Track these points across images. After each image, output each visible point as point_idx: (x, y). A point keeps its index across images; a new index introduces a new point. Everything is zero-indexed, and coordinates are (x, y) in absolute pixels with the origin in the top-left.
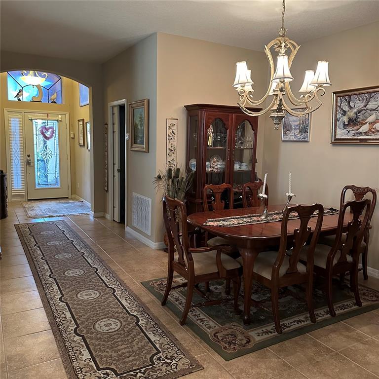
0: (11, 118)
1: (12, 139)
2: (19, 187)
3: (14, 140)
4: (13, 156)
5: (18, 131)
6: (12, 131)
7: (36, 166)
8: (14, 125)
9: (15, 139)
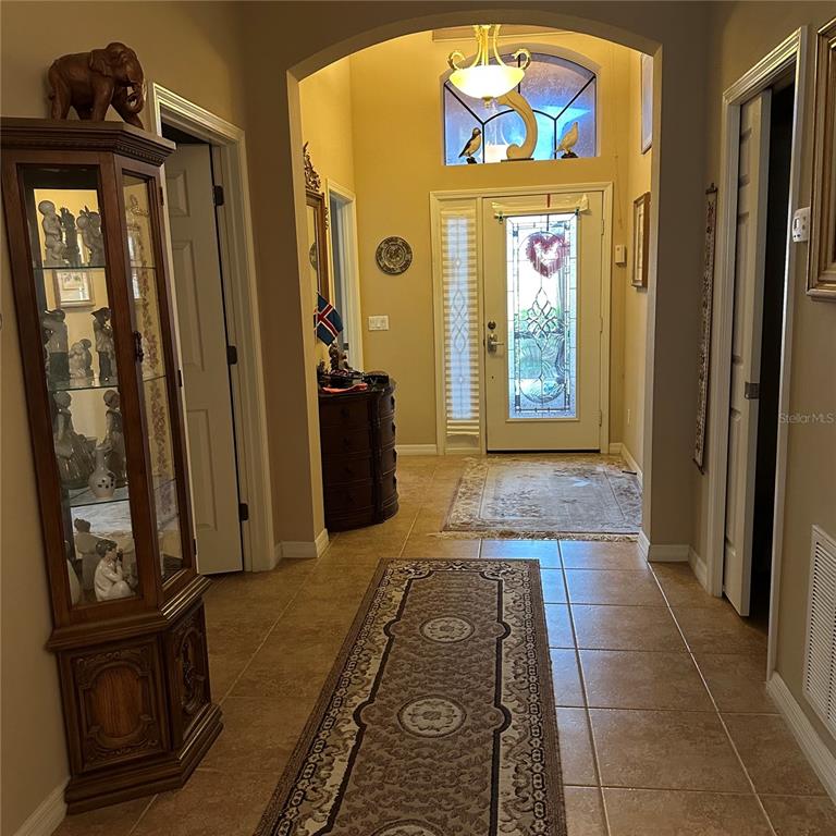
0: (446, 218)
1: (450, 279)
2: (465, 416)
3: (453, 282)
4: (452, 327)
5: (464, 255)
6: (450, 255)
7: (511, 354)
8: (455, 239)
9: (456, 279)
